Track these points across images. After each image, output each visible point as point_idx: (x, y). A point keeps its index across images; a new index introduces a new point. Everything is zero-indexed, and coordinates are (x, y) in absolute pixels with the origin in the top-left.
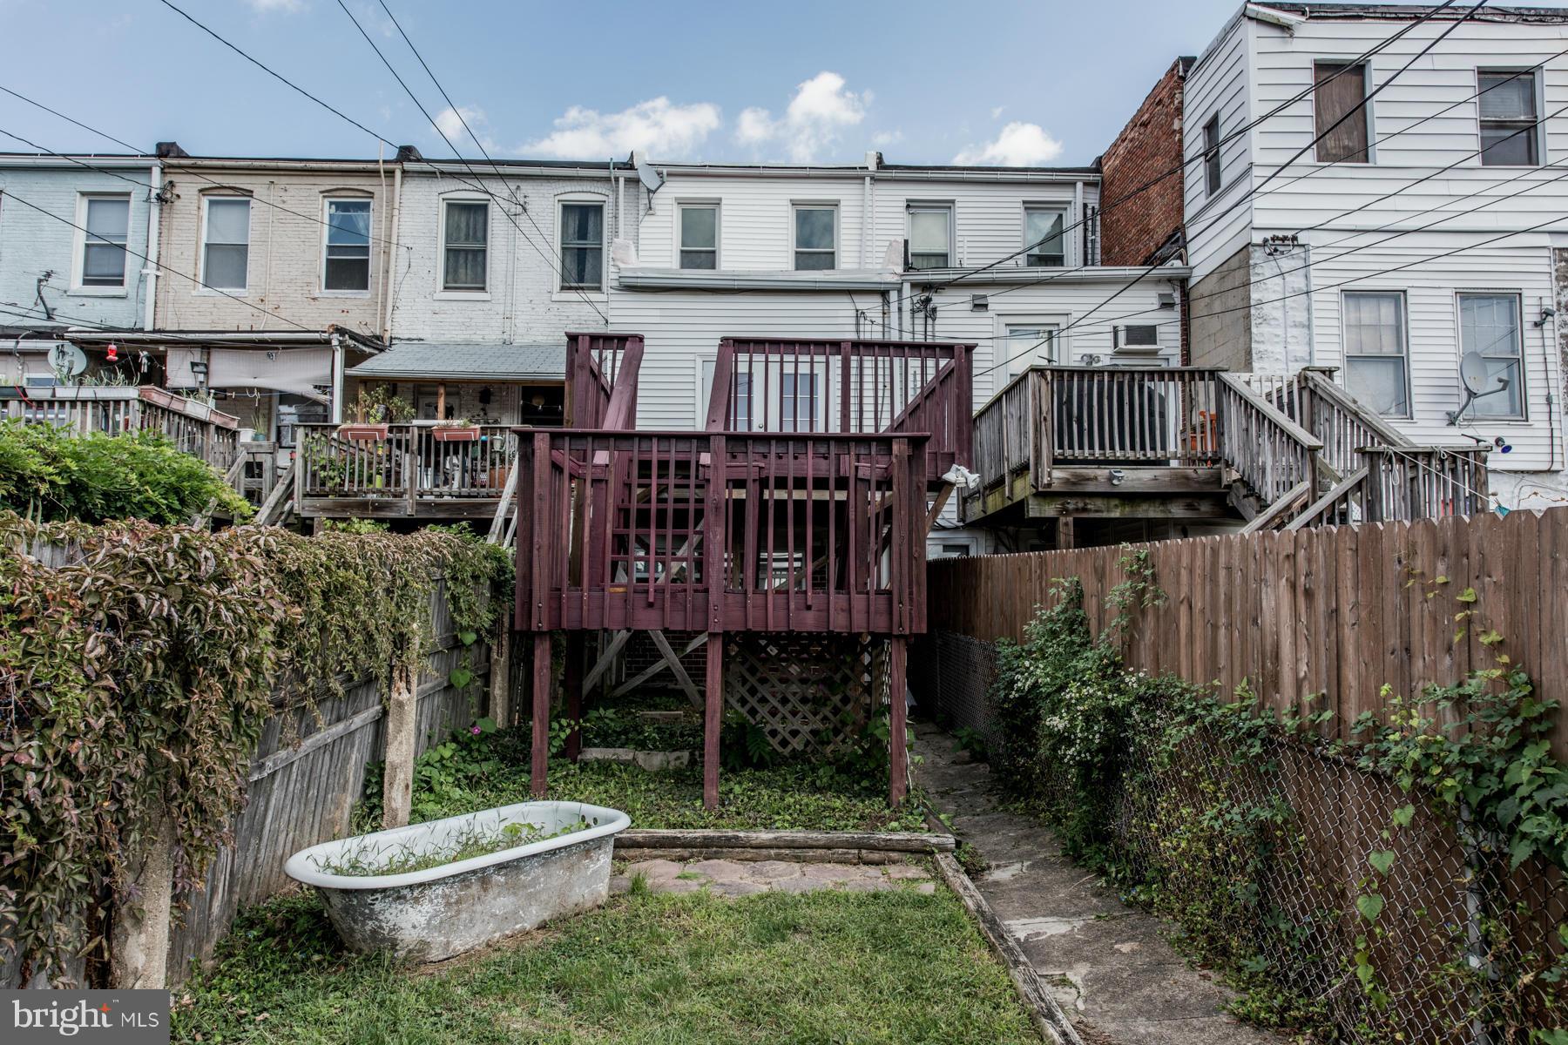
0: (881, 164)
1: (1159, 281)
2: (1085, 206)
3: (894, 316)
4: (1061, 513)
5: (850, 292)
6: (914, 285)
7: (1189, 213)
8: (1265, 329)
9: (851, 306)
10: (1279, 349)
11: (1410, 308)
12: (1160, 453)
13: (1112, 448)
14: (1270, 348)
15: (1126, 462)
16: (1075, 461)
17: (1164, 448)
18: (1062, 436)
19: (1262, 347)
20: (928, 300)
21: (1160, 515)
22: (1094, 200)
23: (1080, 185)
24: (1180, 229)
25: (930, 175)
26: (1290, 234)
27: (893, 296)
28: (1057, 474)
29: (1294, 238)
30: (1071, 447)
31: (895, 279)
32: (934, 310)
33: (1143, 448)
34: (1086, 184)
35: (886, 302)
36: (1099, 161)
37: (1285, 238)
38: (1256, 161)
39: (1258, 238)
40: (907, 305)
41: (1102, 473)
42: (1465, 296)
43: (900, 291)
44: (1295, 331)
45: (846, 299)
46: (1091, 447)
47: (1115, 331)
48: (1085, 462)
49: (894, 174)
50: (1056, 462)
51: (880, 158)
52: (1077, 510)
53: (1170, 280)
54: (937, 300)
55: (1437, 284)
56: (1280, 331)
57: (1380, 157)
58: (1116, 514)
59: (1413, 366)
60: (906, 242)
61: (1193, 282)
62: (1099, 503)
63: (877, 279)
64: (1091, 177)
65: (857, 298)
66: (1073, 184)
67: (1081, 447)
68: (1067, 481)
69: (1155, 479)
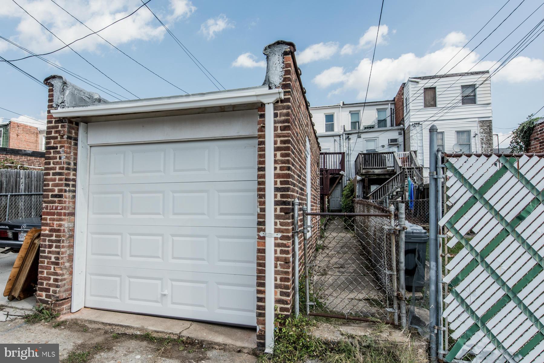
0: (344, 104)
1: (398, 129)
2: (391, 109)
3: (342, 141)
4: (365, 177)
5: (333, 136)
6: (345, 134)
7: (404, 115)
8: (413, 141)
9: (333, 139)
10: (416, 145)
11: (445, 135)
12: (384, 167)
13: (374, 166)
14: (414, 145)
15: (376, 169)
16: (367, 169)
17: (385, 166)
18: (365, 164)
19: (412, 145)
20: (348, 137)
21: (384, 177)
22: (393, 107)
23: (390, 104)
24: (403, 118)
25: (354, 105)
26: (418, 122)
27: (341, 136)
28: (363, 171)
29: (419, 123)
30: (366, 166)
31: (342, 133)
32: (350, 138)
33: (379, 166)
34: (391, 104)
35: (340, 137)
36: (394, 98)
37: (417, 123)
38: (411, 109)
39: (411, 124)
40: (344, 138)
41: (372, 171)
42: (458, 132)
43: (343, 135)
44: (419, 141)
45: (332, 137)
46: (370, 166)
47: (389, 139)
48: (369, 169)
49: (346, 106)
50: (363, 169)
51: (343, 103)
52: (368, 177)
53: (400, 129)
54: (350, 136)
55: (451, 130)
56: (416, 141)
57: (438, 106)
58: (376, 177)
59: (445, 146)
60: (344, 126)
61: (405, 129)
62: (373, 176)
63: (338, 133)
64: (392, 102)
65: (334, 137)
66: (388, 104)
67: (368, 166)
68: (365, 172)
69: (382, 171)
